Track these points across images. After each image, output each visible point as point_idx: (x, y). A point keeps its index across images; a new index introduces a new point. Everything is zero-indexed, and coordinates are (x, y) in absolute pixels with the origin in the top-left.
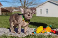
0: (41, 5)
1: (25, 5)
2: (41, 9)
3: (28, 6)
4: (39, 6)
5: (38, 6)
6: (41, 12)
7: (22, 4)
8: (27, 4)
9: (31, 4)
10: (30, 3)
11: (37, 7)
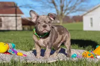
0: (91, 11)
1: (63, 12)
2: (91, 19)
3: (68, 13)
4: (88, 12)
5: (85, 13)
6: (92, 23)
7: (57, 10)
8: (66, 10)
9: (73, 9)
10: (71, 7)
11: (84, 15)
